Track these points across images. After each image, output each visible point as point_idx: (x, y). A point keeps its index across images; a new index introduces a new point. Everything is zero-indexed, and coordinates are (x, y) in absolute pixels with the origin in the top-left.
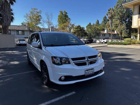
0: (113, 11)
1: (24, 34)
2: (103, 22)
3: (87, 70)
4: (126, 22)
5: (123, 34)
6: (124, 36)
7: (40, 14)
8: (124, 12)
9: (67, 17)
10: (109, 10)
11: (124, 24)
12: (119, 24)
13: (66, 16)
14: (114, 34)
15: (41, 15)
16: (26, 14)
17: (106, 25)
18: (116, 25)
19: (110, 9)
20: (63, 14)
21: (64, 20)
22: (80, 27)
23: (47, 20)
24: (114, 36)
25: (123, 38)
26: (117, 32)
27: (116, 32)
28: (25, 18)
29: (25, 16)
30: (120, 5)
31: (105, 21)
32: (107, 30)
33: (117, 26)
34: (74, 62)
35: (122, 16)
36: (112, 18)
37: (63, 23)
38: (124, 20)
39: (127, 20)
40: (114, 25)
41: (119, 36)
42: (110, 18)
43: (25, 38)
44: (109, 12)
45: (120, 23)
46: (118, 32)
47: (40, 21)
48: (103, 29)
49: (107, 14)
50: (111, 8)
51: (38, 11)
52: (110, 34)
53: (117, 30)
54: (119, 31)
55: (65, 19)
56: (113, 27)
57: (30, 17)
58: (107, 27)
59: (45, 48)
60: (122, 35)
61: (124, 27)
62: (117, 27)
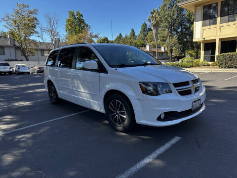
0: (159, 14)
1: (4, 54)
2: (141, 32)
3: (195, 102)
4: (177, 32)
5: (174, 51)
6: (175, 56)
7: (34, 16)
8: (175, 17)
9: (83, 22)
10: (152, 13)
11: (176, 35)
12: (167, 36)
13: (81, 21)
14: (160, 53)
15: (37, 18)
16: (6, 14)
17: (148, 37)
18: (164, 37)
19: (154, 11)
20: (76, 17)
21: (77, 28)
22: (107, 40)
23: (49, 27)
24: (160, 56)
25: (173, 58)
26: (164, 48)
27: (163, 50)
28: (5, 23)
29: (3, 19)
30: (168, 6)
31: (144, 30)
32: (150, 45)
33: (165, 39)
34: (177, 90)
35: (171, 22)
36: (156, 26)
37: (76, 33)
38: (175, 30)
39: (180, 30)
40: (160, 37)
41: (169, 55)
42: (154, 26)
43: (6, 60)
44: (152, 17)
45: (170, 34)
46: (166, 48)
47: (35, 30)
48: (143, 44)
49: (149, 19)
50: (155, 9)
51: (31, 9)
52: (154, 52)
53: (165, 45)
54: (168, 48)
55: (80, 25)
56: (159, 41)
57: (15, 22)
58: (149, 40)
59: (116, 69)
60: (173, 54)
61: (175, 42)
62: (165, 41)
